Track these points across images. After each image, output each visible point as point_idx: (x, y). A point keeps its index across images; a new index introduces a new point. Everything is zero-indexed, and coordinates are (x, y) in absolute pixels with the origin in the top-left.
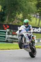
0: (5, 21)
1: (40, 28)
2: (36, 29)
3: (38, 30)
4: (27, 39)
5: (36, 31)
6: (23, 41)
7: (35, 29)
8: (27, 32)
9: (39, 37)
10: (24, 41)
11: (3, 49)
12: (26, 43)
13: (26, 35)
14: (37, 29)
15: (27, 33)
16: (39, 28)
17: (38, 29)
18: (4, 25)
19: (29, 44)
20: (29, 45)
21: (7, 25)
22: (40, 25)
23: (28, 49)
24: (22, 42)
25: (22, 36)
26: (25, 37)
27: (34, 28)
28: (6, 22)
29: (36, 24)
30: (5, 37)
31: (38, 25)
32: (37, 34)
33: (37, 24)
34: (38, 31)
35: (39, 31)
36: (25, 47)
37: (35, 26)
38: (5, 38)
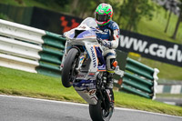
0: (67, 6)
1: (176, 47)
2: (163, 48)
3: (171, 54)
4: (92, 63)
5: (163, 56)
6: (80, 65)
7: (161, 47)
8: (99, 42)
9: (170, 76)
10: (83, 66)
11: (49, 97)
12: (87, 72)
13: (94, 50)
14: (167, 48)
15: (99, 45)
16: (173, 47)
17: (170, 50)
18: (63, 18)
19: (95, 78)
20: (95, 82)
21: (73, 21)
22: (177, 37)
23: (88, 94)
24: (77, 66)
25: (82, 48)
26: (88, 55)
27: (159, 44)
28: (71, 11)
29: (165, 31)
30: (60, 58)
31: (173, 37)
32: (165, 64)
33: (170, 33)
34: (169, 57)
35: (173, 58)
36: (79, 86)
37: (162, 38)
38: (58, 61)
